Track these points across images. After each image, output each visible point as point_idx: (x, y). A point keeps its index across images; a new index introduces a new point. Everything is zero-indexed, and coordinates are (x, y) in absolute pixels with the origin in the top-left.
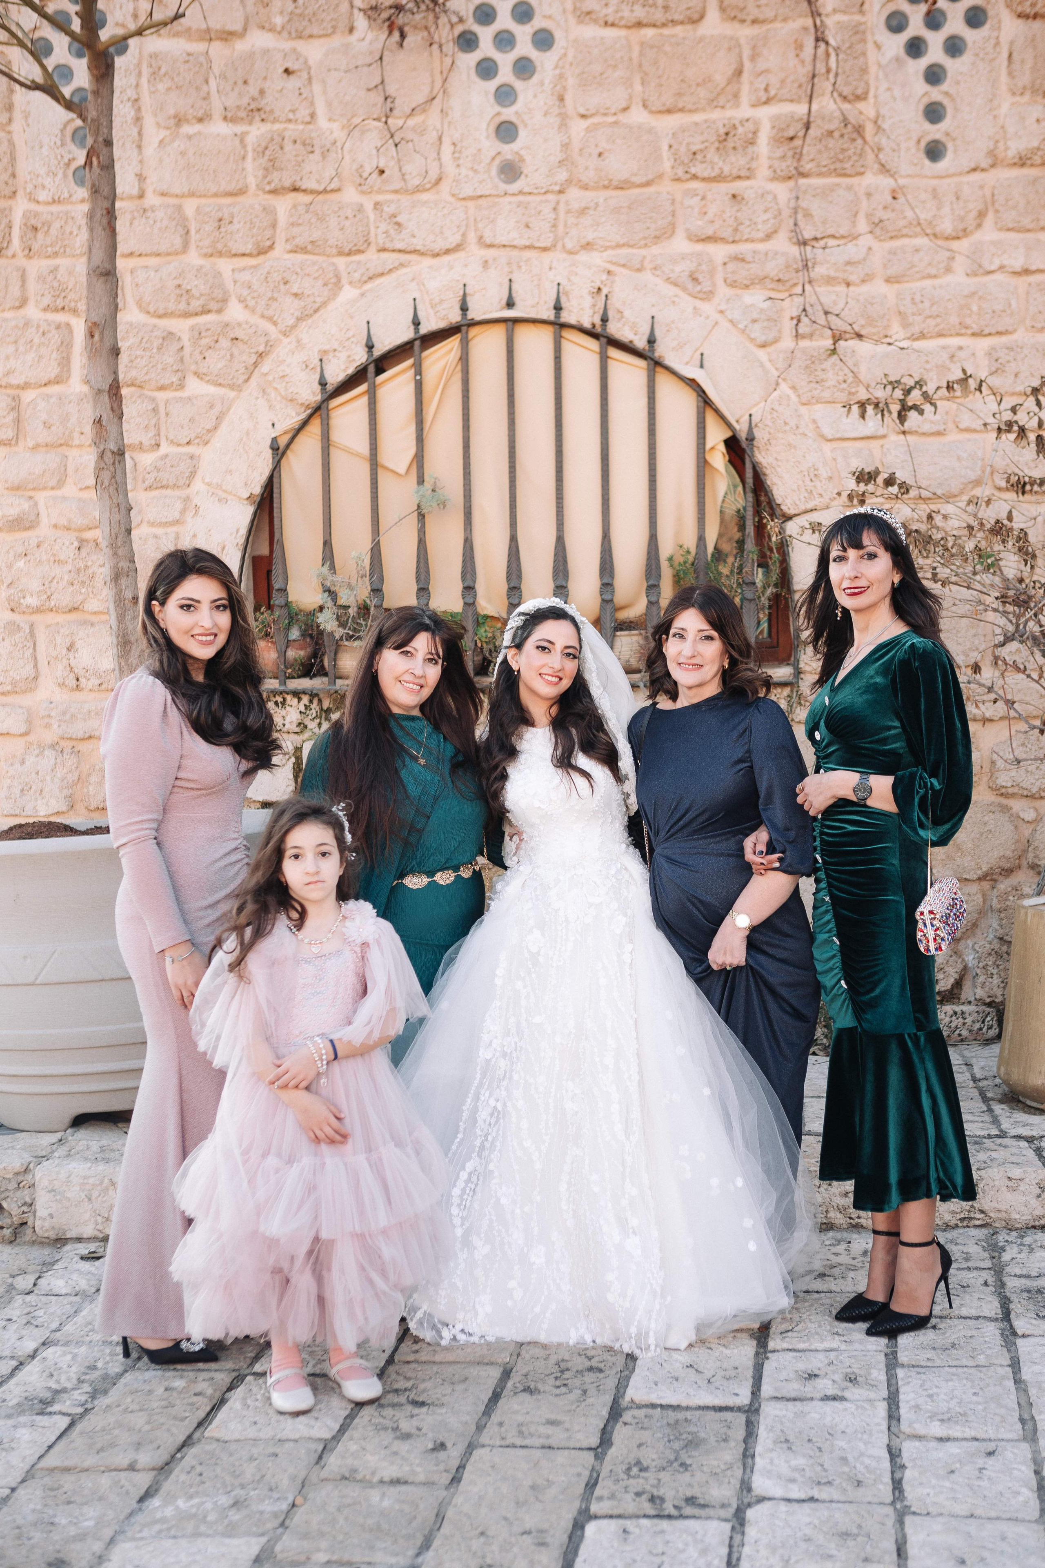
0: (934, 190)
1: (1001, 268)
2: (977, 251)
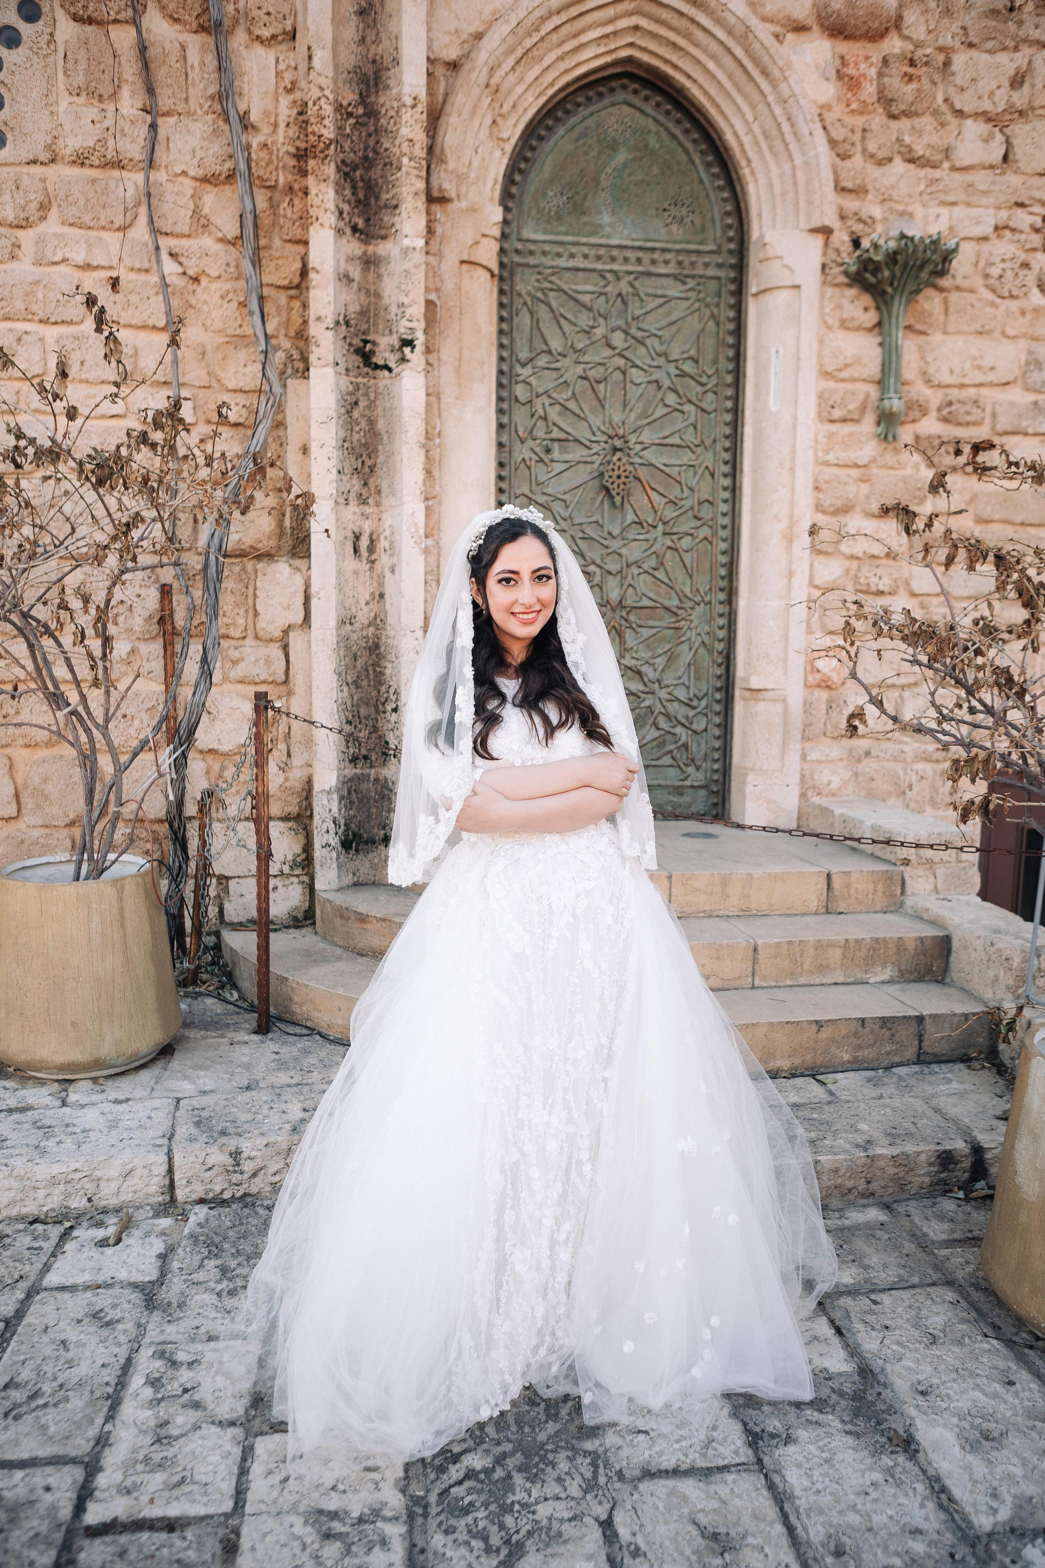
1: (64, 260)
2: (40, 241)
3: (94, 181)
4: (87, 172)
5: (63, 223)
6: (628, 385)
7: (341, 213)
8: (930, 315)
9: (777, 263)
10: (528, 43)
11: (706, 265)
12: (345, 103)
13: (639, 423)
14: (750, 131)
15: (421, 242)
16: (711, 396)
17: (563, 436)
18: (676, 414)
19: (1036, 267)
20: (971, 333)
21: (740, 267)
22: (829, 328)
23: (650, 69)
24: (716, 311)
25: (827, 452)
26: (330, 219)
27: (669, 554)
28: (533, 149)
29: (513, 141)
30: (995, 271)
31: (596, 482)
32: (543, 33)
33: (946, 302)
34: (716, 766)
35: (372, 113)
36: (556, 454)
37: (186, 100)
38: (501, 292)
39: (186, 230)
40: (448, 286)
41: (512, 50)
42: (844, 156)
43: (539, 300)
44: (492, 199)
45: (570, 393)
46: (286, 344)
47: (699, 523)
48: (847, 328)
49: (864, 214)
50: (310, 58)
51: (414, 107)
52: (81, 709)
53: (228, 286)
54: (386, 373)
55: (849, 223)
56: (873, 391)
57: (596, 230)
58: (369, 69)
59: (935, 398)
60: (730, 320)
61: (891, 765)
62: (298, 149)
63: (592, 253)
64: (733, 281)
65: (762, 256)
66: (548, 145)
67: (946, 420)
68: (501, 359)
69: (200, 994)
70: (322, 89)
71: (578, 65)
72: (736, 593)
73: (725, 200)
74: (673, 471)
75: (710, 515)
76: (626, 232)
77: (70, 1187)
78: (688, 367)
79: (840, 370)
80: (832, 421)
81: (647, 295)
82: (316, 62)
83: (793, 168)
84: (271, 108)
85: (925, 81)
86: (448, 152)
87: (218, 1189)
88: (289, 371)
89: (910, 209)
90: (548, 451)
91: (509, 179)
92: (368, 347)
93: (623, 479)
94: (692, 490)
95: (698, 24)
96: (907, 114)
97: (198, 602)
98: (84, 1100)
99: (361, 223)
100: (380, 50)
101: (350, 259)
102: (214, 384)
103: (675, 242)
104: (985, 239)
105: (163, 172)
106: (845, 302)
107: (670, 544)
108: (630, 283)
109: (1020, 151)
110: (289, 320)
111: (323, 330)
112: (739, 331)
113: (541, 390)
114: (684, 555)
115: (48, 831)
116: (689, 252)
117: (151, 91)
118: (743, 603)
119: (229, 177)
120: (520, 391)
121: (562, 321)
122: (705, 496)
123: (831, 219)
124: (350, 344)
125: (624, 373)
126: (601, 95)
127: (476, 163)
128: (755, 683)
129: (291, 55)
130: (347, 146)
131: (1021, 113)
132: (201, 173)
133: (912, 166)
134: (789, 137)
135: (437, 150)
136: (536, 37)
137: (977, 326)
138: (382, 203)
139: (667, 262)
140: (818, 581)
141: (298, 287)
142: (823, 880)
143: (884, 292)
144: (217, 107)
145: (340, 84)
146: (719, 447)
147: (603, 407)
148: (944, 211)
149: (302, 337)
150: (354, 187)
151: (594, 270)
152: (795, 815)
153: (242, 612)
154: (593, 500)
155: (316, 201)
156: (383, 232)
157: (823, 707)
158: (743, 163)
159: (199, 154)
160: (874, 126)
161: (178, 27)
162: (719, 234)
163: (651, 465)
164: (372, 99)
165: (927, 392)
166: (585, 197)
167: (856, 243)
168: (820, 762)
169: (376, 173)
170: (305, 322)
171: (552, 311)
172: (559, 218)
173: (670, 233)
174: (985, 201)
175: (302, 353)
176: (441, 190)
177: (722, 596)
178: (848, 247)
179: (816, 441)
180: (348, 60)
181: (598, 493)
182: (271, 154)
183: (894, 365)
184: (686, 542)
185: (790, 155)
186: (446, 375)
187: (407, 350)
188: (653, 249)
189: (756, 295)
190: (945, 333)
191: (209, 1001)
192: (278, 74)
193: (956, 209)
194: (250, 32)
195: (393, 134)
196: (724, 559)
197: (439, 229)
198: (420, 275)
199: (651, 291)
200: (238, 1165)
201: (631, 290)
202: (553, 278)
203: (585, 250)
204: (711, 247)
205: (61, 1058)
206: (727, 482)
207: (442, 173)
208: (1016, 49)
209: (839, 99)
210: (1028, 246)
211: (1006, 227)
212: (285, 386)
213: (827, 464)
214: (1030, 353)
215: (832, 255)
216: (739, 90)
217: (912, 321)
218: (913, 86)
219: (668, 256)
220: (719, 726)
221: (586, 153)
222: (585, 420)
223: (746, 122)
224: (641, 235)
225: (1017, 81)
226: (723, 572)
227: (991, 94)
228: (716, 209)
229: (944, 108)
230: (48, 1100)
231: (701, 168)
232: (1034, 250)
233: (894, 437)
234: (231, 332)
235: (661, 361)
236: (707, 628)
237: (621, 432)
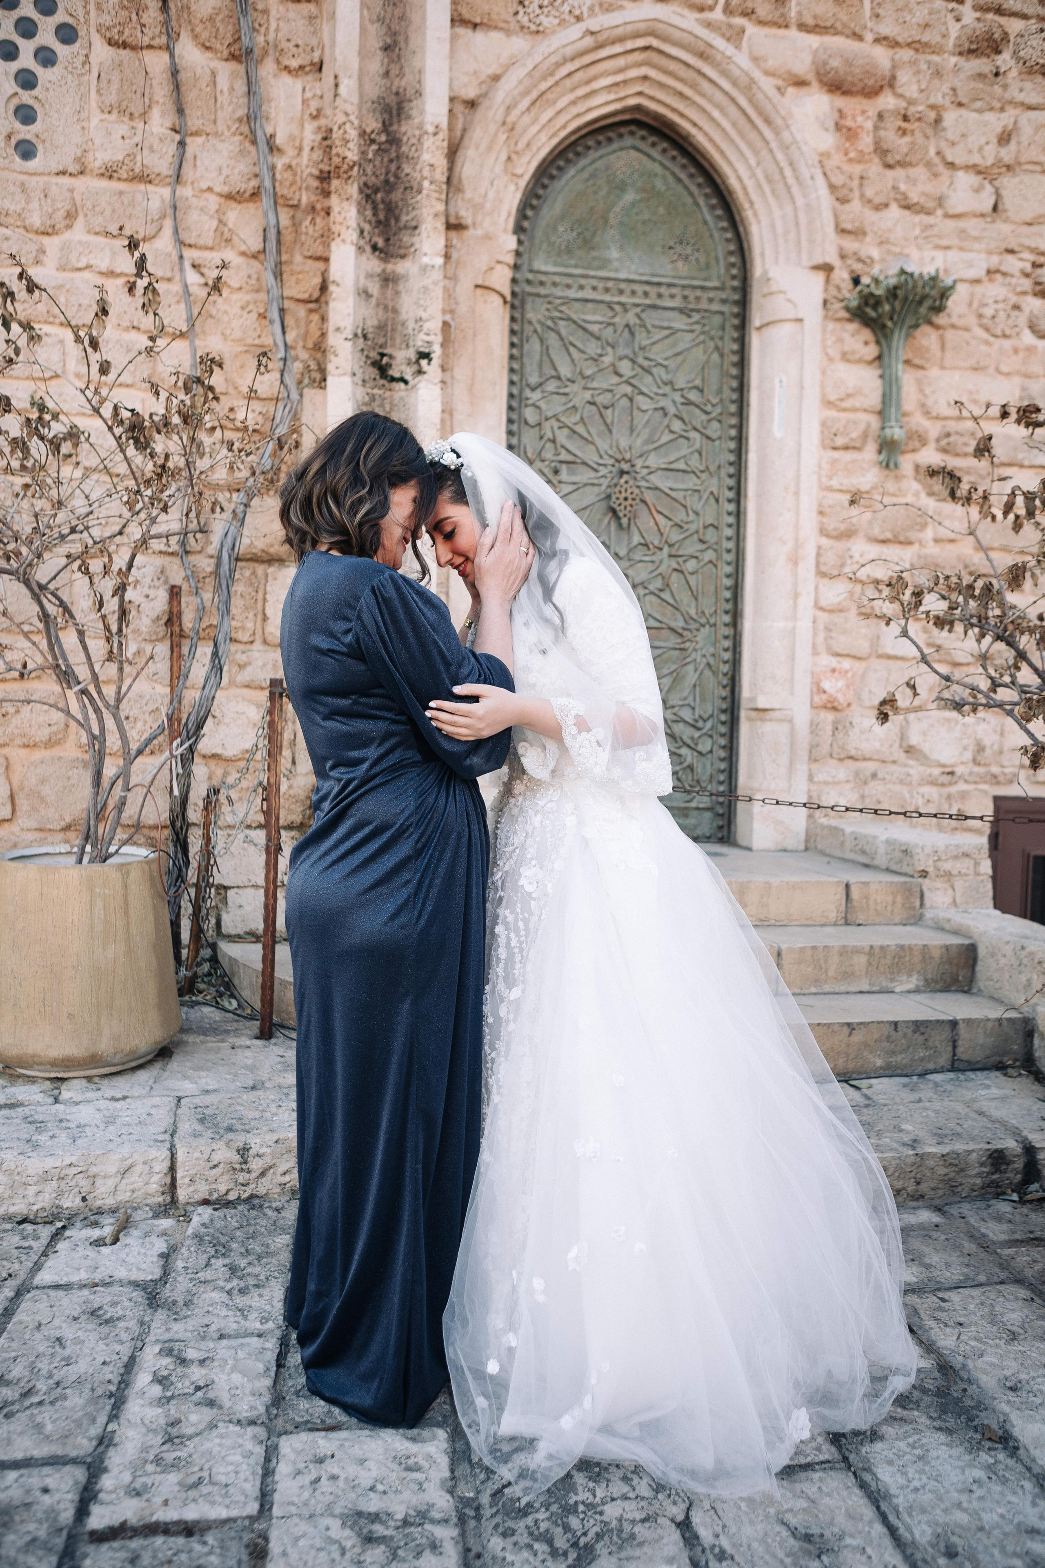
0: (23, 184)
1: (88, 267)
2: (65, 248)
3: (121, 193)
4: (115, 185)
5: (89, 232)
6: (635, 412)
7: (362, 232)
8: (928, 350)
9: (779, 299)
10: (543, 86)
11: (711, 300)
12: (368, 130)
13: (646, 448)
14: (753, 175)
15: (440, 261)
16: (715, 425)
17: (570, 458)
18: (681, 440)
19: (1027, 310)
20: (966, 369)
21: (743, 303)
22: (831, 360)
23: (657, 116)
24: (720, 344)
25: (830, 478)
26: (352, 235)
27: (675, 575)
28: (545, 187)
29: (527, 177)
30: (988, 312)
31: (603, 505)
32: (558, 77)
33: (942, 339)
34: (722, 788)
35: (394, 141)
36: (564, 475)
37: (215, 122)
38: (513, 319)
39: (210, 243)
40: (463, 308)
41: (527, 92)
42: (843, 201)
43: (549, 328)
44: (505, 230)
45: (578, 417)
46: (304, 355)
47: (704, 546)
48: (848, 361)
49: (863, 254)
50: (337, 85)
51: (435, 134)
52: (92, 689)
53: (249, 297)
54: (402, 385)
55: (849, 262)
56: (874, 422)
57: (604, 264)
58: (392, 100)
59: (933, 430)
60: (734, 352)
61: (898, 788)
62: (321, 171)
63: (601, 285)
64: (736, 316)
65: (765, 290)
66: (558, 184)
67: (944, 451)
68: (512, 383)
69: (198, 1003)
70: (347, 114)
71: (589, 110)
72: (741, 616)
73: (728, 240)
74: (679, 495)
75: (714, 540)
76: (633, 267)
77: (63, 1184)
78: (693, 396)
79: (842, 400)
80: (835, 449)
81: (654, 326)
82: (342, 90)
83: (796, 209)
84: (296, 132)
85: (918, 135)
86: (465, 182)
87: (223, 1189)
88: (306, 381)
89: (906, 251)
90: (556, 472)
91: (522, 215)
92: (385, 360)
93: (630, 502)
94: (697, 514)
95: (704, 76)
96: (902, 164)
97: (208, 604)
98: (78, 1097)
99: (381, 243)
100: (403, 83)
101: (369, 276)
102: (231, 390)
103: (680, 278)
104: (977, 281)
105: (189, 188)
106: (846, 336)
107: (675, 566)
108: (638, 316)
109: (1009, 202)
110: (307, 332)
111: (342, 340)
112: (742, 363)
113: (550, 414)
114: (689, 577)
115: (43, 835)
116: (694, 288)
117: (180, 111)
118: (747, 625)
119: (253, 194)
120: (530, 415)
121: (572, 349)
122: (710, 521)
123: (832, 258)
124: (367, 357)
125: (631, 400)
126: (610, 140)
127: (491, 195)
128: (762, 703)
129: (318, 85)
130: (369, 170)
131: (1009, 167)
132: (226, 189)
133: (907, 213)
134: (791, 181)
135: (455, 181)
136: (550, 82)
137: (972, 362)
138: (401, 224)
139: (672, 296)
140: (823, 603)
141: (317, 301)
142: (842, 890)
143: (884, 326)
144: (245, 129)
145: (364, 112)
146: (723, 473)
147: (610, 431)
148: (939, 255)
149: (320, 348)
150: (375, 209)
151: (602, 302)
152: (803, 836)
153: (251, 616)
154: (601, 520)
155: (339, 219)
156: (402, 252)
157: (829, 729)
158: (746, 206)
159: (225, 172)
160: (870, 174)
161: (209, 54)
162: (722, 271)
163: (657, 488)
164: (395, 127)
165: (926, 423)
166: (594, 234)
167: (856, 281)
168: (826, 783)
169: (396, 196)
170: (323, 335)
171: (562, 339)
172: (569, 251)
173: (675, 269)
174: (976, 246)
175: (319, 364)
176: (457, 217)
177: (727, 619)
178: (848, 284)
179: (820, 467)
180: (373, 91)
181: (605, 515)
182: (295, 174)
183: (894, 396)
184: (691, 565)
185: (792, 198)
186: (460, 392)
187: (424, 362)
188: (659, 284)
189: (759, 329)
190: (943, 368)
191: (206, 1010)
192: (304, 101)
193: (950, 253)
194: (278, 62)
195: (414, 161)
196: (729, 582)
197: (455, 255)
198: (439, 292)
199: (658, 323)
200: (246, 1162)
201: (637, 321)
202: (563, 308)
203: (594, 282)
204: (715, 283)
205: (55, 1052)
206: (732, 507)
207: (460, 202)
208: (1002, 109)
209: (838, 149)
210: (1019, 289)
211: (997, 271)
212: (301, 395)
213: (830, 489)
214: (1024, 389)
215: (834, 292)
216: (743, 136)
217: (910, 356)
218: (907, 139)
219: (674, 291)
220: (724, 747)
221: (596, 193)
222: (592, 443)
223: (750, 167)
224: (648, 270)
225: (1004, 138)
226: (728, 594)
227: (981, 149)
228: (720, 248)
229: (937, 160)
230: (40, 1097)
231: (705, 210)
232: (1024, 293)
233: (896, 465)
234: (250, 341)
235: (667, 389)
236: (712, 650)
237: (628, 456)
